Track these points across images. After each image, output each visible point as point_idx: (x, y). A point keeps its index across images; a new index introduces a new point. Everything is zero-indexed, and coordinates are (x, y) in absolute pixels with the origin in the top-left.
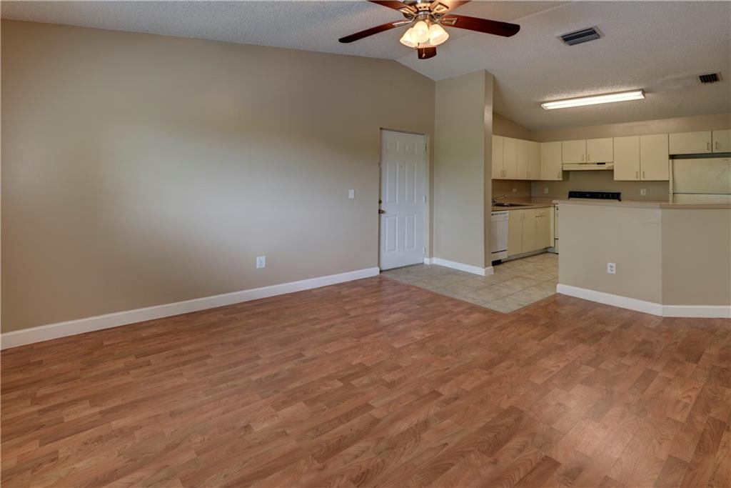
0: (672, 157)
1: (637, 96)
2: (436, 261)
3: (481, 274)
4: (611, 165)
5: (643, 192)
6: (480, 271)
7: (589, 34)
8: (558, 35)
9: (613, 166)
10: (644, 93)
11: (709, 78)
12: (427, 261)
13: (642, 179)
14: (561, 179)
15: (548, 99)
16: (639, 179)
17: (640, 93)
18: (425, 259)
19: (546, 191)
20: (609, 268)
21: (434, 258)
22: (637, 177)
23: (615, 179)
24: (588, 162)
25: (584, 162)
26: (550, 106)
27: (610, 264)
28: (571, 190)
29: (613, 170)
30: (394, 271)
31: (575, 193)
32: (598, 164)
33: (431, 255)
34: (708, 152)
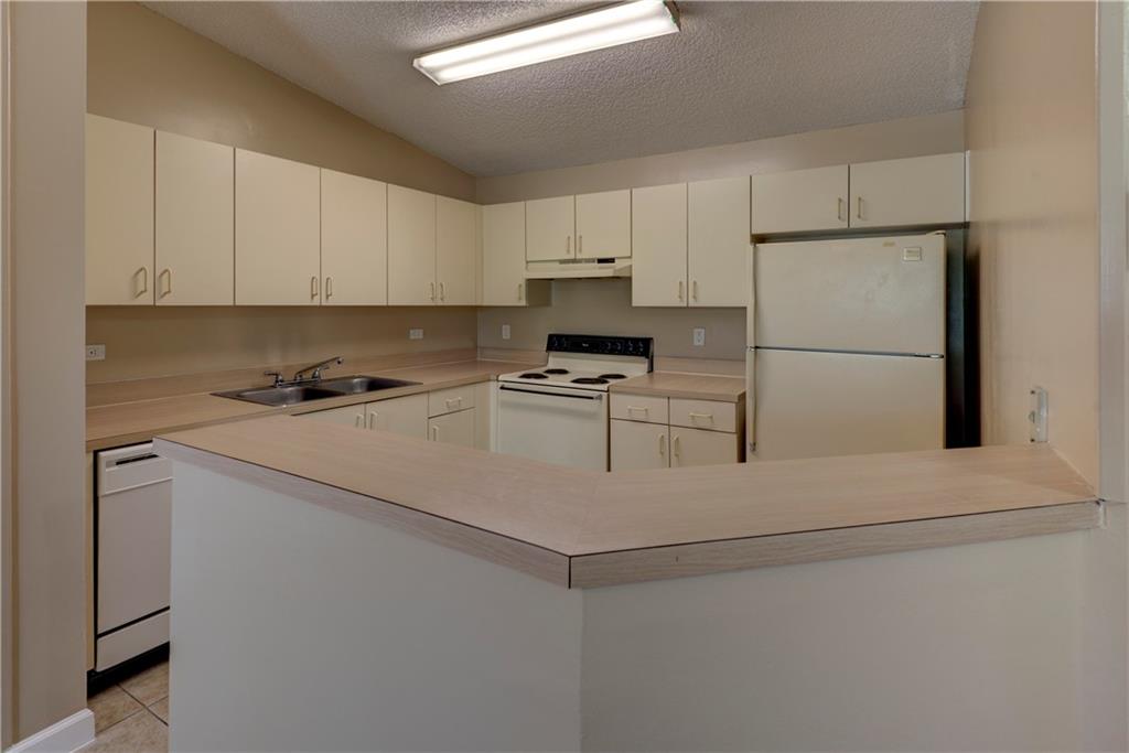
0: (759, 239)
4: (626, 263)
5: (699, 338)
9: (630, 267)
13: (692, 304)
14: (523, 303)
16: (684, 304)
19: (506, 332)
22: (680, 298)
23: (635, 303)
24: (579, 256)
25: (572, 256)
28: (551, 333)
29: (629, 279)
31: (559, 337)
32: (599, 261)
34: (839, 227)
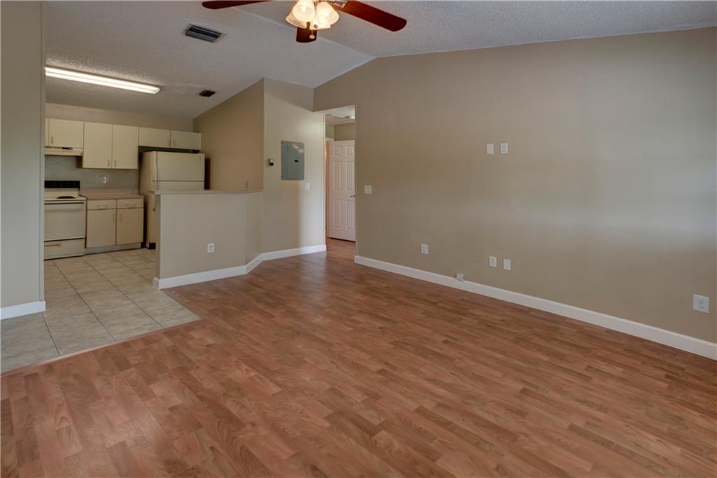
3: (38, 311)
5: (103, 180)
6: (36, 306)
7: (212, 36)
9: (83, 153)
11: (207, 94)
13: (114, 167)
15: (54, 63)
16: (110, 168)
17: (156, 89)
20: (209, 248)
22: (109, 165)
23: (83, 166)
24: (50, 145)
26: (51, 72)
27: (209, 244)
29: (81, 157)
32: (63, 148)
34: (169, 147)
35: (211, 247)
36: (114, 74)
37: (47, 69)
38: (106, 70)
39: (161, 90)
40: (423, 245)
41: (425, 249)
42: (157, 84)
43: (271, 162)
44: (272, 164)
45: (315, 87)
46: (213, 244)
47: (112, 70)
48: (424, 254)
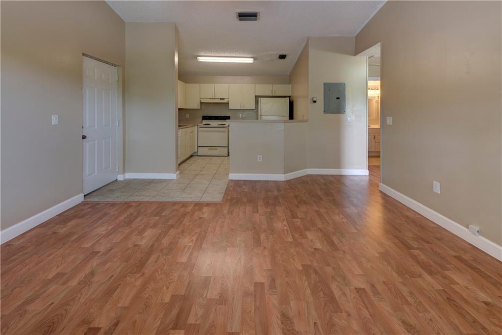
1: (250, 61)
2: (129, 176)
3: (174, 178)
5: (240, 116)
6: (173, 176)
7: (253, 16)
8: (237, 11)
9: (228, 100)
10: (255, 59)
11: (283, 57)
12: (120, 178)
14: (199, 108)
15: (203, 54)
17: (252, 59)
18: (118, 176)
19: (188, 116)
20: (258, 158)
21: (126, 174)
22: (241, 107)
23: (230, 108)
24: (215, 98)
25: (213, 98)
26: (201, 59)
27: (259, 156)
28: (204, 115)
29: (228, 103)
30: (94, 193)
31: (206, 116)
32: (221, 99)
33: (124, 172)
34: (271, 95)
35: (260, 158)
36: (229, 55)
37: (199, 58)
38: (224, 53)
39: (254, 60)
40: (435, 182)
41: (437, 188)
42: (252, 56)
43: (315, 99)
44: (315, 102)
45: (355, 36)
46: (261, 156)
47: (233, 53)
48: (435, 193)
